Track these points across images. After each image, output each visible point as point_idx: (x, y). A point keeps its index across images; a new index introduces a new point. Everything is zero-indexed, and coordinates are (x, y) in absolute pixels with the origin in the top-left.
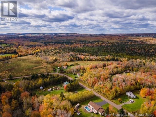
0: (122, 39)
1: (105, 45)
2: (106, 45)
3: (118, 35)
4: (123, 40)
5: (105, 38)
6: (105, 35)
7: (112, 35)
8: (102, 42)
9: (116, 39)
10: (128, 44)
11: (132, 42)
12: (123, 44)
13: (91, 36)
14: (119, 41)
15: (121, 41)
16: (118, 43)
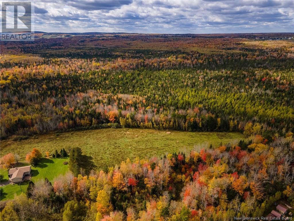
0: (232, 47)
1: (190, 64)
2: (194, 63)
3: (221, 36)
4: (233, 49)
5: (194, 45)
6: (194, 36)
7: (209, 37)
8: (184, 55)
9: (218, 46)
10: (246, 60)
11: (254, 55)
12: (236, 60)
13: (165, 38)
14: (224, 51)
15: (229, 51)
16: (221, 57)
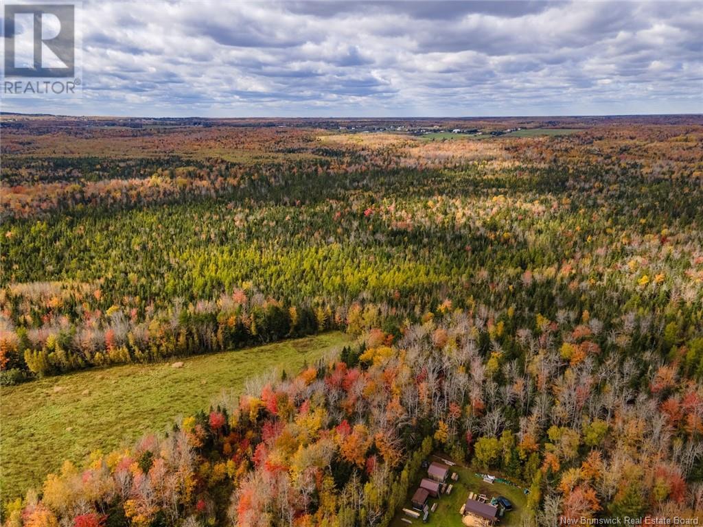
0: (296, 146)
1: (208, 189)
2: (217, 185)
3: (270, 124)
4: (300, 150)
5: (212, 143)
6: (208, 124)
7: (243, 126)
8: (191, 169)
9: (267, 144)
10: (328, 174)
11: (342, 163)
12: (308, 176)
13: (135, 127)
14: (281, 155)
15: (291, 156)
16: (278, 170)
